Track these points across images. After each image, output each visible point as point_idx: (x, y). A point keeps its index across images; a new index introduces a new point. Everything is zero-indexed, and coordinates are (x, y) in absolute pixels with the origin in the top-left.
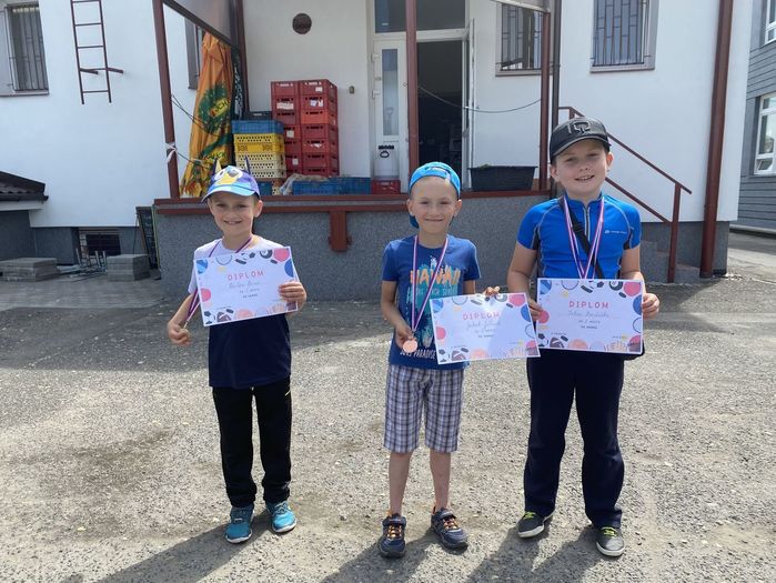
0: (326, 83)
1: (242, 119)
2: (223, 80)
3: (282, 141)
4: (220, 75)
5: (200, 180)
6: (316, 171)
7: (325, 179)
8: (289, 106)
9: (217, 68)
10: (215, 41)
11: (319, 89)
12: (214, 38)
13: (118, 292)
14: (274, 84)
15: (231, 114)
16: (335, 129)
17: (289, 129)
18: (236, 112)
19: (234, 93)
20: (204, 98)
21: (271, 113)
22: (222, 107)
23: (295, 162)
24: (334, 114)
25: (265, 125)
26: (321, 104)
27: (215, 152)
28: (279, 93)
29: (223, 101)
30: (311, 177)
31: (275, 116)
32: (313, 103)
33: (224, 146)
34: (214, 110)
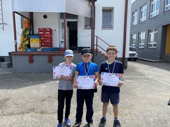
0: (50, 29)
1: (32, 35)
2: (28, 27)
3: (40, 40)
4: (28, 26)
5: (22, 47)
6: (47, 46)
7: (49, 48)
8: (42, 33)
9: (27, 25)
10: (27, 19)
11: (48, 30)
12: (26, 19)
13: (3, 70)
15: (30, 34)
16: (52, 38)
17: (42, 37)
18: (31, 34)
19: (31, 30)
20: (24, 31)
21: (38, 34)
22: (28, 33)
23: (43, 44)
24: (52, 35)
25: (37, 36)
26: (48, 33)
27: (26, 42)
28: (40, 30)
29: (28, 31)
30: (46, 47)
31: (39, 35)
32: (47, 33)
33: (28, 41)
34: (26, 33)
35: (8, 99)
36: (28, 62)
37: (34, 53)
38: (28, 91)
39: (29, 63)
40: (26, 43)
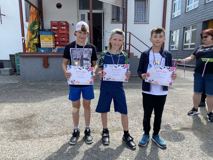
0: (66, 22)
1: (42, 31)
2: (37, 20)
3: (54, 37)
4: (36, 18)
5: (30, 47)
8: (56, 28)
9: (35, 16)
10: (34, 9)
11: (64, 24)
13: (6, 79)
14: (51, 22)
16: (68, 35)
17: (56, 34)
18: (40, 29)
20: (31, 24)
21: (51, 29)
22: (36, 27)
23: (57, 43)
24: (68, 31)
25: (49, 33)
26: (65, 28)
27: (34, 40)
28: (53, 24)
29: (37, 25)
30: (62, 47)
31: (52, 30)
32: (63, 27)
33: (37, 38)
34: (34, 28)
35: (33, 115)
36: (42, 66)
37: (49, 54)
38: (55, 104)
39: (43, 68)
40: (35, 42)
